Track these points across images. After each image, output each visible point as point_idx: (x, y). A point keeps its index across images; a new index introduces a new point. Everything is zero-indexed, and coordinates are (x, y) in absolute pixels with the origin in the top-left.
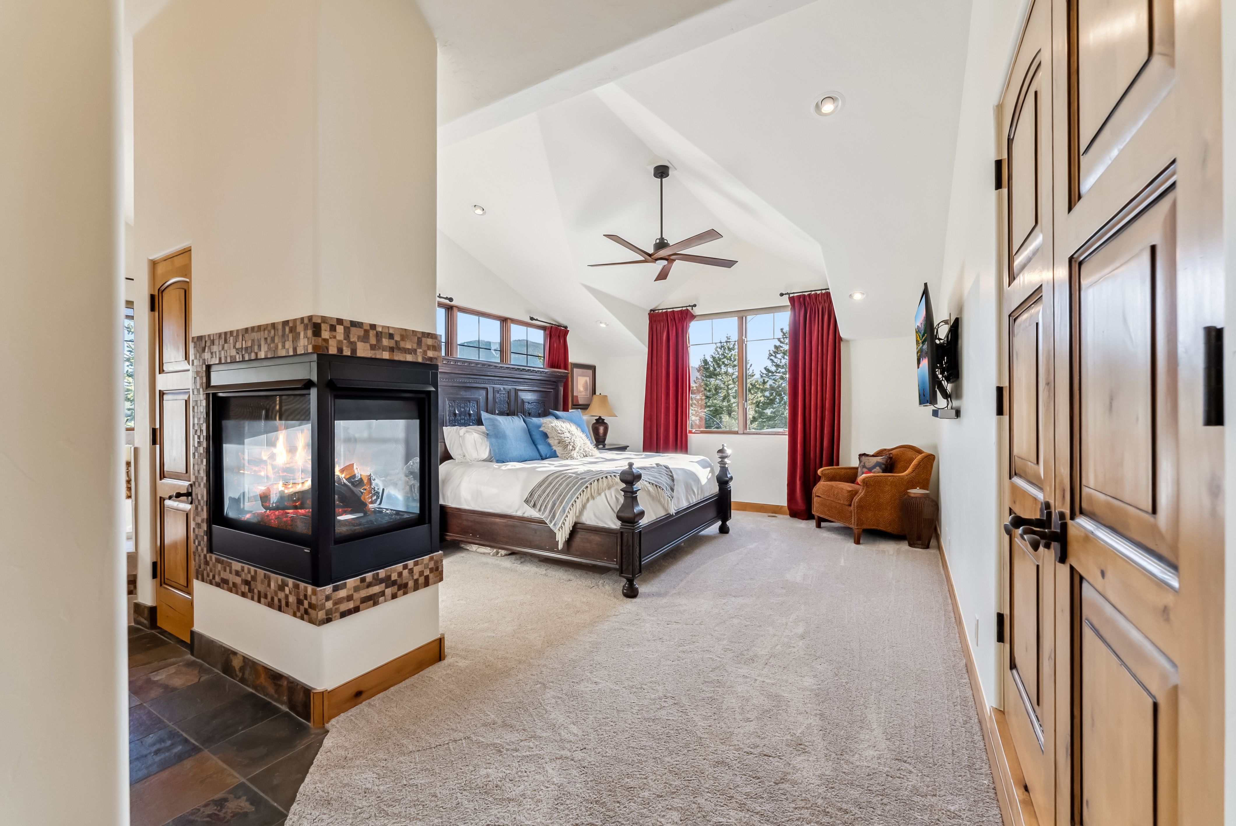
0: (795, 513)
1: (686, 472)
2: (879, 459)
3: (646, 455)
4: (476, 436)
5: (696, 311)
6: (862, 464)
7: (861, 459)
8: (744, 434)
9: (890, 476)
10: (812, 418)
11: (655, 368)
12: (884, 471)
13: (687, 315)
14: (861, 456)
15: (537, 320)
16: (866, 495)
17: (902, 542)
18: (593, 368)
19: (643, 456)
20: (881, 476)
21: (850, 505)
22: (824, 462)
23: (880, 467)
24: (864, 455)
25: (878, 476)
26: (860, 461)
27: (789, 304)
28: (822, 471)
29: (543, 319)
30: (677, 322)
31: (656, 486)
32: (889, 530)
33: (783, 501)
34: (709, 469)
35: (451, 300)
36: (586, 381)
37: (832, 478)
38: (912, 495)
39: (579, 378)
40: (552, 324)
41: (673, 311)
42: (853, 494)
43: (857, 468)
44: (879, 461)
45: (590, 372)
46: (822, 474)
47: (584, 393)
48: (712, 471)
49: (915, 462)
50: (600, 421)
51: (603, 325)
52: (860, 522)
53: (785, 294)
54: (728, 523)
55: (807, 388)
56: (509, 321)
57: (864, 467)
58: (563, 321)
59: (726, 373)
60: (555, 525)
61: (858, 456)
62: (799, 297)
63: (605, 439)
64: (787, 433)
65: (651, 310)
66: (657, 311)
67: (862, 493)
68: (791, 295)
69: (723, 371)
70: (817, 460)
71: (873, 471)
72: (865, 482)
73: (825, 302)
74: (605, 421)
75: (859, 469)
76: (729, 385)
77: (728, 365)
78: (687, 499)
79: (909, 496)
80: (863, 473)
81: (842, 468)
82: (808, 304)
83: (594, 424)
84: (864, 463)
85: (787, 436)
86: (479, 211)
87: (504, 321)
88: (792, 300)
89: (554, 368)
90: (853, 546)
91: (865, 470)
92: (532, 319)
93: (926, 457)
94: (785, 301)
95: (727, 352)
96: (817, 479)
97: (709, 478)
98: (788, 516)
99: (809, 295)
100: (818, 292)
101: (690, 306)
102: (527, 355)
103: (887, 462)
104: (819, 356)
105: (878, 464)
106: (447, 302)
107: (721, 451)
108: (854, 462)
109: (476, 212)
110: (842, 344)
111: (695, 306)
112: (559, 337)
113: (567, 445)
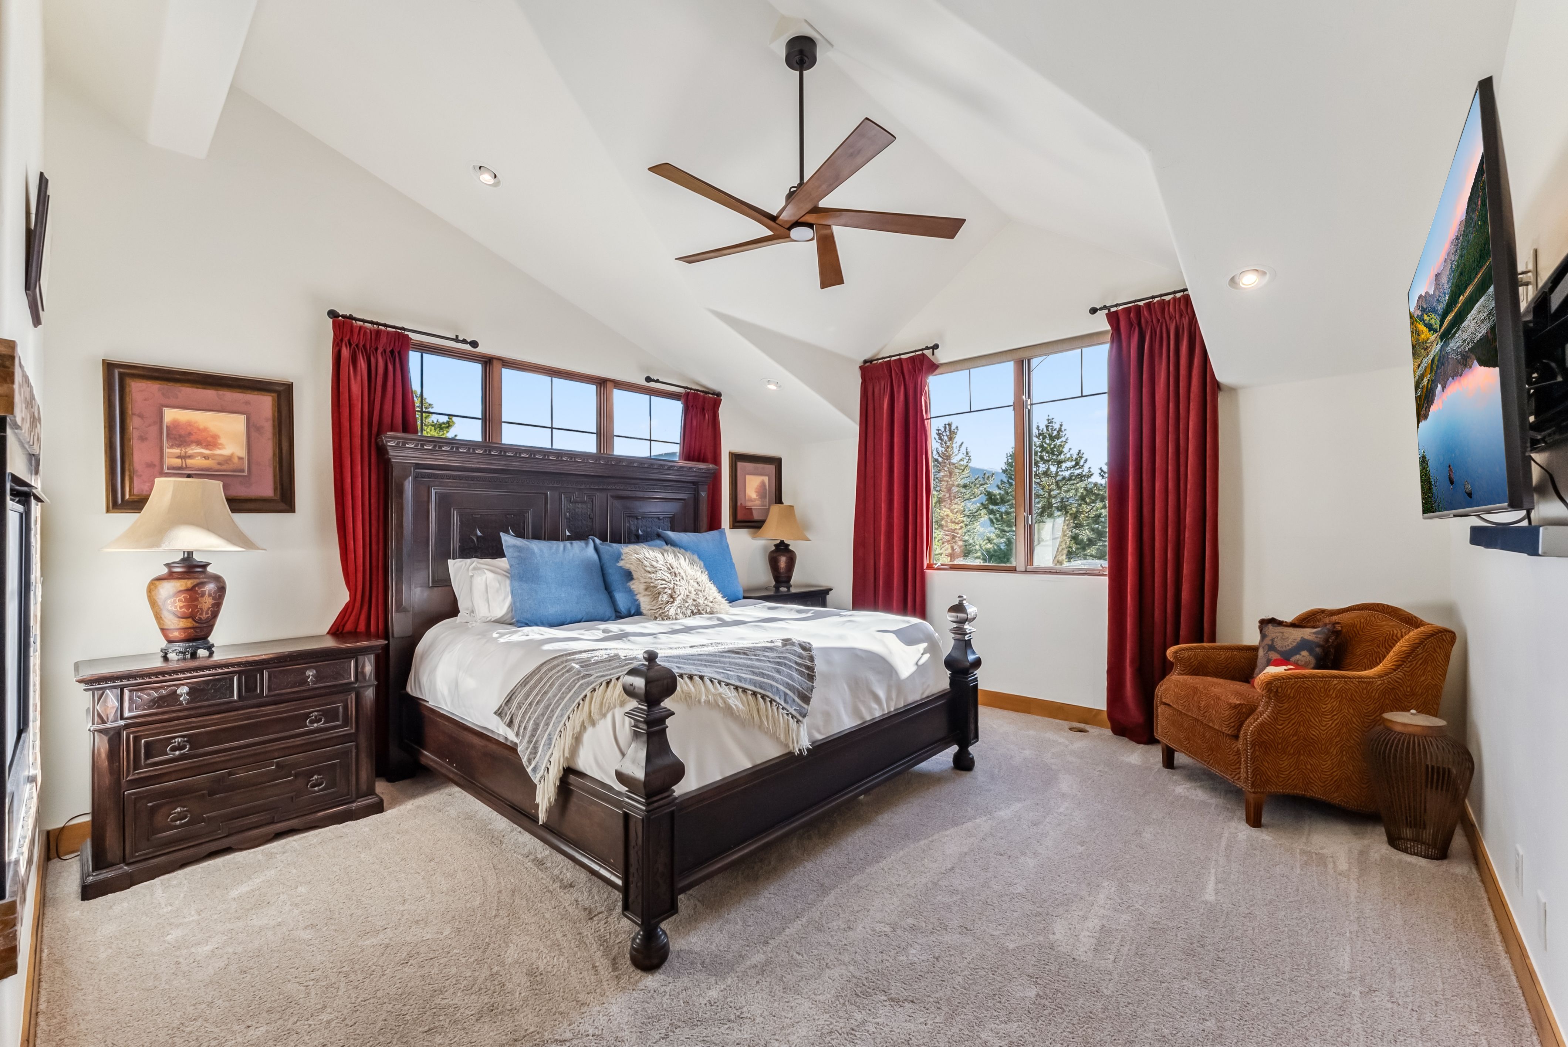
0: (1121, 729)
1: (857, 655)
2: (1307, 633)
3: (816, 612)
4: (490, 575)
5: (941, 356)
6: (1268, 641)
7: (1266, 630)
8: (1026, 572)
9: (1335, 677)
10: (1157, 545)
11: (870, 458)
12: (1321, 664)
13: (922, 365)
14: (1264, 623)
15: (657, 381)
16: (1276, 719)
17: (1369, 829)
18: (776, 462)
19: (810, 614)
20: (1313, 676)
21: (1236, 737)
22: (1183, 632)
23: (1311, 651)
24: (1273, 621)
25: (1304, 677)
26: (1263, 636)
27: (1108, 328)
28: (1176, 652)
29: (675, 380)
30: (907, 377)
31: (755, 694)
32: (1336, 798)
33: (1099, 701)
34: (924, 645)
35: (474, 344)
36: (763, 484)
37: (1198, 669)
38: (1398, 728)
39: (748, 477)
40: (691, 389)
41: (900, 359)
42: (1243, 712)
43: (1254, 649)
44: (1307, 637)
45: (771, 468)
46: (1175, 657)
47: (758, 502)
48: (933, 647)
49: (1400, 646)
50: (782, 548)
51: (772, 387)
52: (1259, 778)
53: (1101, 309)
54: (971, 749)
55: (1145, 484)
56: (609, 385)
57: (1272, 648)
58: (712, 384)
59: (1046, 473)
60: (534, 770)
61: (1258, 624)
62: (1128, 310)
63: (790, 578)
64: (1107, 573)
65: (865, 362)
66: (874, 362)
67: (1264, 713)
68: (1113, 310)
69: (1041, 469)
70: (1169, 627)
71: (1293, 659)
72: (1274, 687)
73: (1181, 316)
74: (790, 548)
75: (1261, 653)
76: (1051, 490)
77: (1048, 461)
78: (856, 712)
79: (1389, 730)
80: (1270, 663)
81: (1221, 648)
82: (1147, 322)
83: (772, 552)
84: (1273, 640)
85: (1107, 578)
86: (487, 178)
87: (603, 384)
88: (1113, 318)
89: (693, 460)
90: (1243, 831)
91: (1274, 656)
92: (648, 379)
93: (1432, 635)
94: (1102, 323)
95: (1047, 441)
96: (1166, 668)
97: (921, 663)
98: (1108, 732)
99: (1148, 305)
100: (1167, 298)
101: (927, 348)
102: (651, 440)
103: (1327, 640)
104: (1171, 421)
105: (1304, 645)
106: (467, 347)
107: (958, 608)
108: (1251, 637)
109: (481, 177)
110: (1222, 399)
111: (936, 347)
112: (703, 409)
113: (659, 593)
